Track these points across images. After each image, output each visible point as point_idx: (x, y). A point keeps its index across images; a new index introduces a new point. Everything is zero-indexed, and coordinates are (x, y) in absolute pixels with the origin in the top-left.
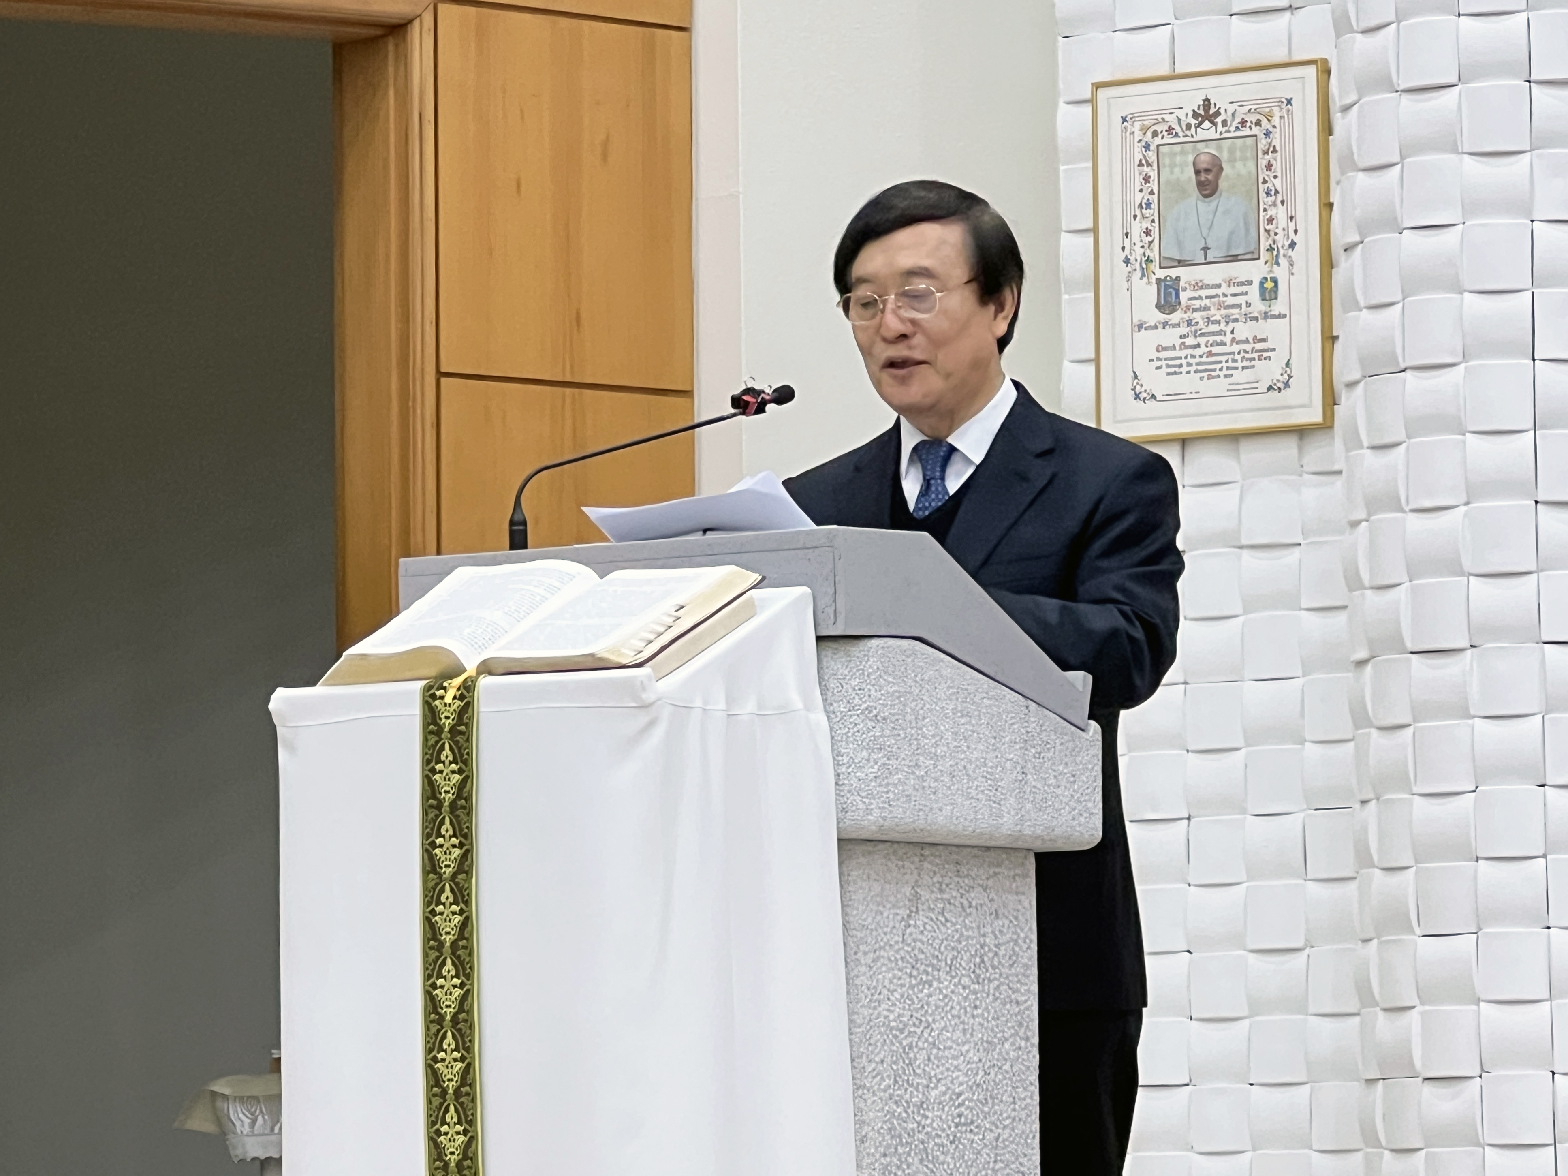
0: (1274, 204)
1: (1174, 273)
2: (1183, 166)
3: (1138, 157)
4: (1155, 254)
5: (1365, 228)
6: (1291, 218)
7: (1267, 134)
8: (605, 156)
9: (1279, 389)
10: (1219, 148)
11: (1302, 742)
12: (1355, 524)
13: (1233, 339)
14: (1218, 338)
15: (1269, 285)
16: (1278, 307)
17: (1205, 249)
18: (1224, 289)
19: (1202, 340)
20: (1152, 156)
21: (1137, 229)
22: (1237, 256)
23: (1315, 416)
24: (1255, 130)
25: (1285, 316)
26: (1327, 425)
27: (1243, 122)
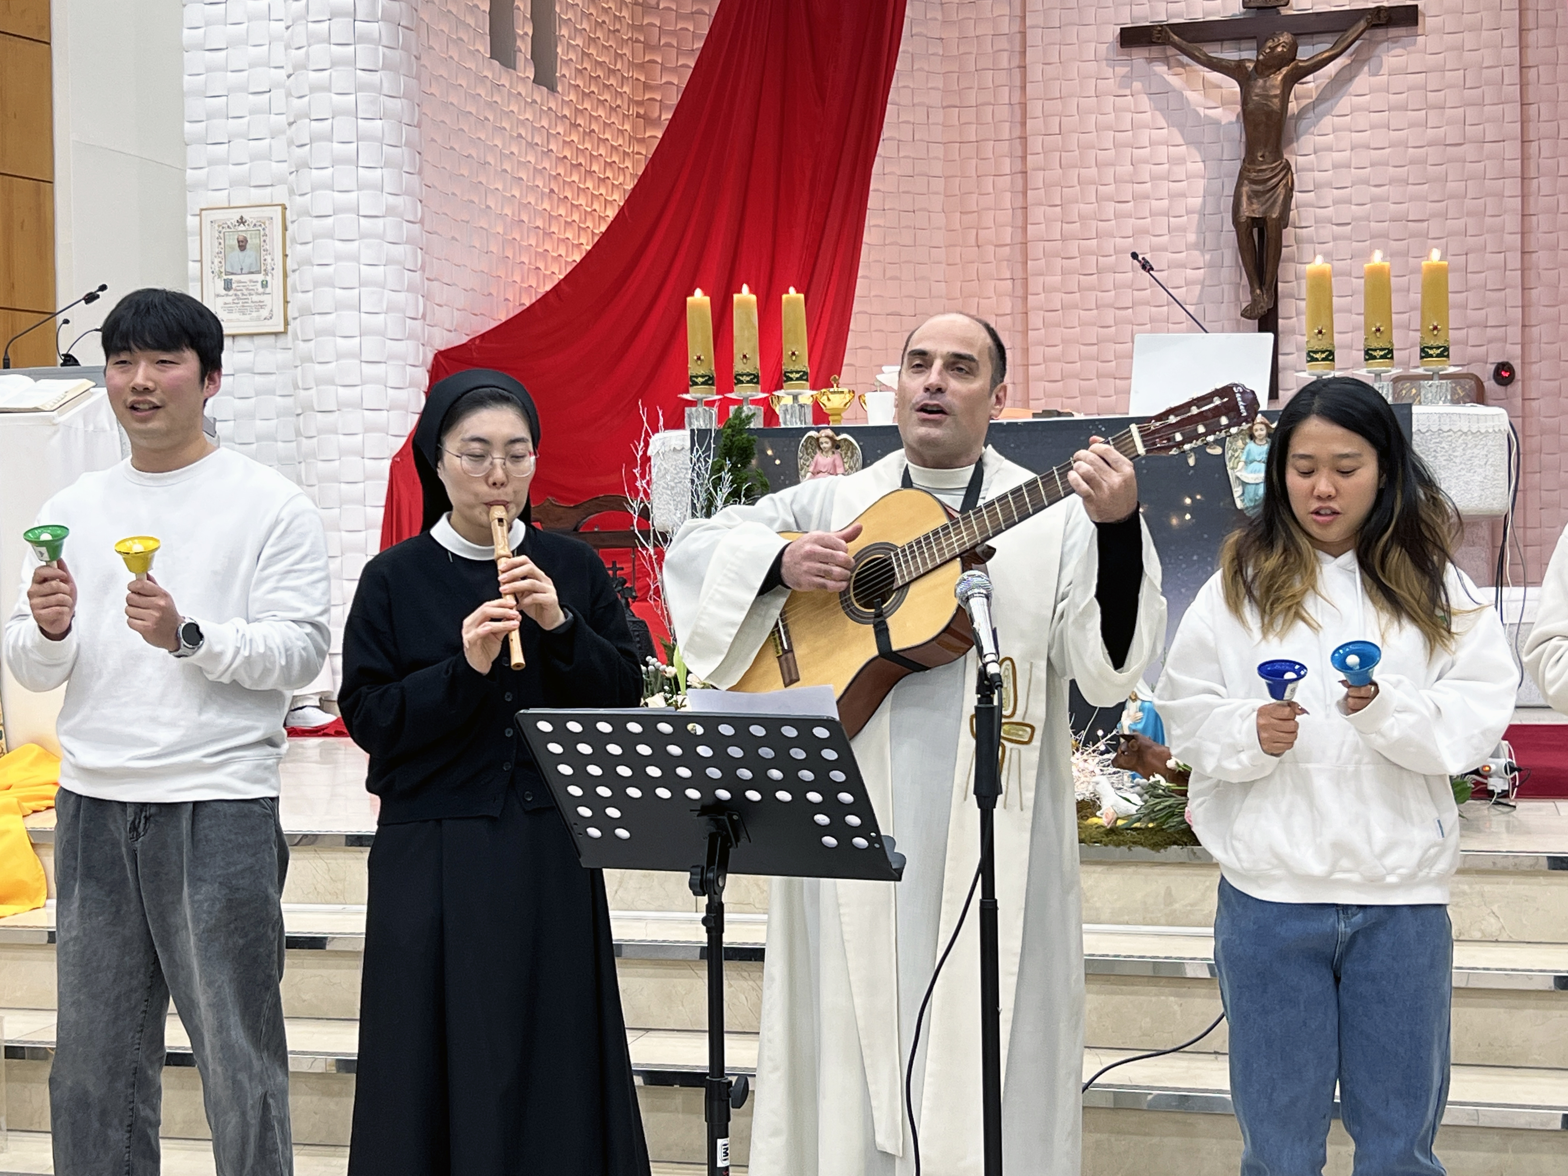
1: (230, 277)
2: (233, 239)
3: (217, 236)
4: (223, 270)
5: (300, 264)
6: (273, 260)
7: (264, 229)
8: (22, 227)
9: (268, 319)
10: (246, 234)
11: (276, 441)
12: (296, 367)
13: (252, 301)
14: (246, 301)
15: (264, 283)
16: (268, 290)
17: (242, 269)
19: (241, 301)
20: (222, 235)
21: (216, 261)
22: (253, 272)
23: (282, 330)
24: (260, 228)
25: (271, 294)
26: (285, 332)
27: (255, 225)
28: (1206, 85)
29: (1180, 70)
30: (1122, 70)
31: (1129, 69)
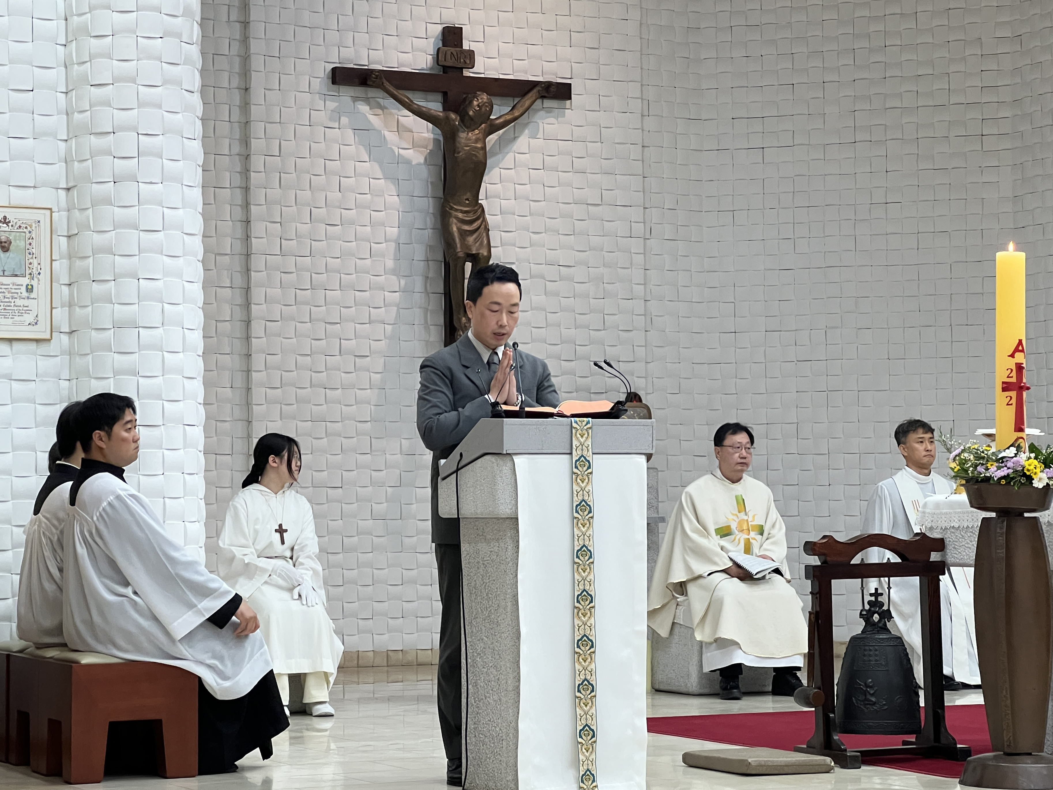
0: (32, 258)
6: (39, 264)
7: (30, 232)
9: (33, 325)
10: (10, 235)
13: (14, 305)
14: (9, 304)
15: (30, 287)
16: (33, 295)
17: (4, 271)
18: (11, 286)
22: (17, 275)
23: (46, 336)
24: (25, 230)
25: (36, 299)
26: (50, 339)
27: (20, 227)
28: (400, 128)
29: (379, 111)
30: (332, 105)
31: (337, 104)
